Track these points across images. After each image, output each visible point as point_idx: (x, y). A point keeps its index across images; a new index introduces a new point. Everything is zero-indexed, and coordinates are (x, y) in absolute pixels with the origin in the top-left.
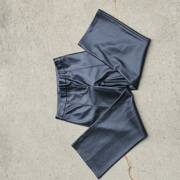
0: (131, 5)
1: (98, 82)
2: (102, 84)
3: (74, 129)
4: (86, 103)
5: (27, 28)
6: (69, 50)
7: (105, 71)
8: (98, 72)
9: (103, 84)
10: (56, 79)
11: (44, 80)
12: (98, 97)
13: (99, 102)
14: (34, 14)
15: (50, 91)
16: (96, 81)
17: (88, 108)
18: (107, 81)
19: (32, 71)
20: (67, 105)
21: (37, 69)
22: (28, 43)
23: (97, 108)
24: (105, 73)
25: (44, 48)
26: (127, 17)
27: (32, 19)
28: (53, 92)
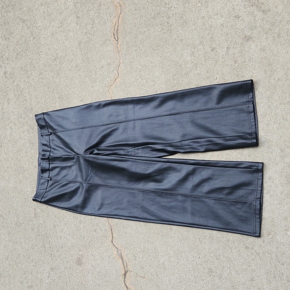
0: (136, 46)
1: (90, 150)
2: (94, 152)
3: (57, 215)
4: (73, 179)
5: (5, 73)
6: (57, 104)
7: (99, 134)
8: (90, 136)
9: (96, 151)
10: (37, 144)
12: (90, 170)
13: (90, 177)
14: (16, 54)
15: (29, 162)
16: (88, 147)
17: (77, 185)
18: (103, 148)
19: (8, 132)
20: (50, 183)
21: (14, 130)
22: (6, 94)
23: (87, 186)
24: (100, 137)
25: (26, 100)
26: (131, 62)
27: (13, 62)
28: (33, 162)
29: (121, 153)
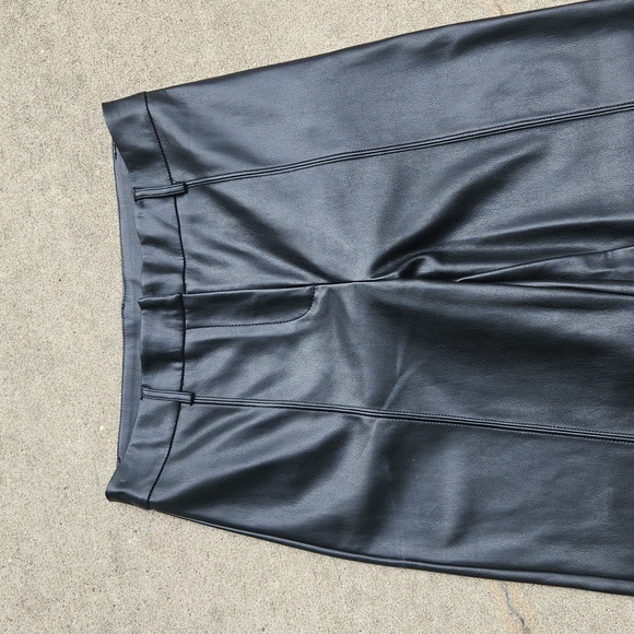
1: (400, 257)
2: (424, 269)
3: (231, 564)
6: (209, 53)
7: (442, 184)
8: (399, 192)
9: (430, 265)
10: (115, 240)
11: (40, 250)
12: (401, 352)
13: (404, 388)
16: (388, 246)
17: (330, 426)
18: (461, 248)
20: (189, 415)
23: (388, 431)
24: (448, 195)
25: (48, 43)
28: (94, 324)
29: (569, 269)
